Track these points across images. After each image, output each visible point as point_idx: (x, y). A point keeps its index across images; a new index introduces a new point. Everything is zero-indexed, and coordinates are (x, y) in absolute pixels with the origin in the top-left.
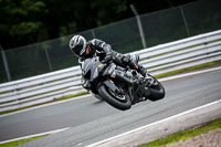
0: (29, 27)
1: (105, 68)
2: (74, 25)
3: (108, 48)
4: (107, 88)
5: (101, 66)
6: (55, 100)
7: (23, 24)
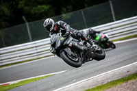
0: (43, 8)
1: (65, 40)
2: (71, 7)
4: (66, 53)
5: (63, 39)
7: (39, 6)
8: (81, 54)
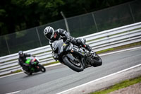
1: (67, 47)
2: (25, 24)
3: (68, 34)
4: (69, 59)
5: (65, 45)
6: (12, 73)
8: (83, 59)
